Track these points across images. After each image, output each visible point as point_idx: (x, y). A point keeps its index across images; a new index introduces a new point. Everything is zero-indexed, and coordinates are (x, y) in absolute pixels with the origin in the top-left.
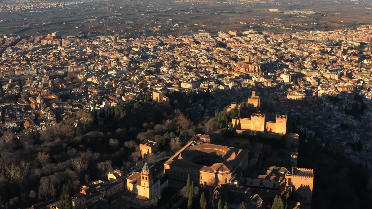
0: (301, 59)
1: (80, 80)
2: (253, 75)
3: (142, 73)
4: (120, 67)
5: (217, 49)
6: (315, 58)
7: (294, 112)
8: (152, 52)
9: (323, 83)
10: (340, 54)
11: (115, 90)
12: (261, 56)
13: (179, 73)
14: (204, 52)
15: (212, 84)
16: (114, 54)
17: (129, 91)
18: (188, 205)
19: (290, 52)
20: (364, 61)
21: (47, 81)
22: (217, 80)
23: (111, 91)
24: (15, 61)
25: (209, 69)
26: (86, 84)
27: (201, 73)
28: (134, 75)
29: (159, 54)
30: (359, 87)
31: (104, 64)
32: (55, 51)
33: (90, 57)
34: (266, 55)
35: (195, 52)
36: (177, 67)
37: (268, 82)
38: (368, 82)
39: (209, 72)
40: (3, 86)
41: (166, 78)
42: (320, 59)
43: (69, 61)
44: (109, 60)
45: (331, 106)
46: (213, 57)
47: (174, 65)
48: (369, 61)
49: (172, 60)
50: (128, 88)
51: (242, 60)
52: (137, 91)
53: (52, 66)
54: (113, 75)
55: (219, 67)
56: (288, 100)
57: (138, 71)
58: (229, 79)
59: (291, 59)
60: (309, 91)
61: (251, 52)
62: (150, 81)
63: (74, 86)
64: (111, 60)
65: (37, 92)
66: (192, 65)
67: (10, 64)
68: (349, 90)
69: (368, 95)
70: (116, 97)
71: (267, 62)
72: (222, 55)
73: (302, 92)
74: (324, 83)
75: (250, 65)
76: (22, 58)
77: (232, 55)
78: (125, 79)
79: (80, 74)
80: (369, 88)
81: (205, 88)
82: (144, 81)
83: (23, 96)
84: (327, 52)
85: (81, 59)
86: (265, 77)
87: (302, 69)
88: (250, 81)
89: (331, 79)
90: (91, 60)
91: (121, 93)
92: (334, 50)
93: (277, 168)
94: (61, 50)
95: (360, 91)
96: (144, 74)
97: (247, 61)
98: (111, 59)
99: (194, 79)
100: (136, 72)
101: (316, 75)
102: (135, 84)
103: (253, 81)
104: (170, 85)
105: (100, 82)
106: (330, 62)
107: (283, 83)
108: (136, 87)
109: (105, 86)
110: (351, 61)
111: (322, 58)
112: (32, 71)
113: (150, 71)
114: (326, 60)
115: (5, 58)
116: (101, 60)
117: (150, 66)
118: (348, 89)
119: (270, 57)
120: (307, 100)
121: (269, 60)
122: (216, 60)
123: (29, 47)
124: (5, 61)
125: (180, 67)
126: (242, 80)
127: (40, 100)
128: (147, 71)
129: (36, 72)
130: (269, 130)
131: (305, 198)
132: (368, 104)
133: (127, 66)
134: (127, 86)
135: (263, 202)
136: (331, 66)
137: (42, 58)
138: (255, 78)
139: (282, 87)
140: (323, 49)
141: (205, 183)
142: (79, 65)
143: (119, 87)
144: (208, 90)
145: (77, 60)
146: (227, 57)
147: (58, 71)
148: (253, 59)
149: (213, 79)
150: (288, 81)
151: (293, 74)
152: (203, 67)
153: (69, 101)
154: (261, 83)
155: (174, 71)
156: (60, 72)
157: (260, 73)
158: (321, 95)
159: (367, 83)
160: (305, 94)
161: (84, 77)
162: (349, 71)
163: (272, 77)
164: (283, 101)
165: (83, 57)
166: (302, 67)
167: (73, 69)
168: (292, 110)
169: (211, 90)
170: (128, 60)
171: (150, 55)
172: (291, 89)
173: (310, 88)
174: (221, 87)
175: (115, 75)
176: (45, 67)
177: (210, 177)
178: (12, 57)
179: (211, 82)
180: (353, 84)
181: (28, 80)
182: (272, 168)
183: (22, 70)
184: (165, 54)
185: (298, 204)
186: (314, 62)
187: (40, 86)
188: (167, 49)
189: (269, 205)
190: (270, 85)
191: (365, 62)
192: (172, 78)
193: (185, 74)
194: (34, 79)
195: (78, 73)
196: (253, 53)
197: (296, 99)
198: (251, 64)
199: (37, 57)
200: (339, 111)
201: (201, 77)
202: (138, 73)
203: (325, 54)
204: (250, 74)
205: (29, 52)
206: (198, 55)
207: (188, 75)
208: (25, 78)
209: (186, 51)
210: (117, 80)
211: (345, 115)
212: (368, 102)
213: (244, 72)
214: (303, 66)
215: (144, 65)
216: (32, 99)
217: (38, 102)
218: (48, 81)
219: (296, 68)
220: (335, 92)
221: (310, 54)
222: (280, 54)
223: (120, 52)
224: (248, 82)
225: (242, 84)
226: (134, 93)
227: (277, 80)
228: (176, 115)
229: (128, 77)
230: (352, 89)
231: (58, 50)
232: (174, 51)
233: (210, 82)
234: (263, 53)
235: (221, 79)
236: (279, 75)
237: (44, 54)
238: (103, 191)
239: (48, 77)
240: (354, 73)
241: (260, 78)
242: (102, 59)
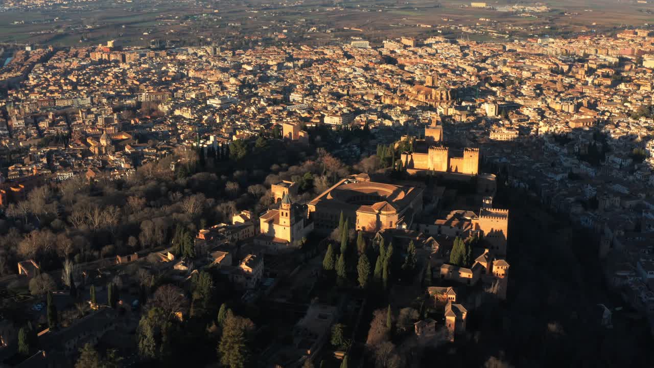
0: (517, 82)
1: (163, 113)
2: (438, 105)
3: (262, 102)
4: (225, 93)
5: (381, 66)
6: (540, 80)
7: (498, 158)
8: (276, 72)
9: (549, 118)
10: (582, 75)
11: (221, 128)
12: (453, 77)
13: (320, 103)
14: (360, 71)
15: (373, 119)
16: (213, 75)
17: (242, 128)
18: (341, 248)
19: (500, 72)
20: (620, 85)
21: (110, 115)
22: (381, 112)
23: (214, 128)
24: (52, 85)
25: (368, 97)
26: (174, 119)
27: (356, 102)
28: (249, 105)
29: (286, 75)
30: (602, 121)
31: (200, 89)
32: (116, 70)
33: (174, 79)
34: (462, 76)
35: (345, 72)
36: (317, 93)
37: (461, 115)
38: (617, 113)
39: (369, 101)
40: (41, 123)
41: (299, 110)
42: (549, 83)
43: (142, 85)
44: (206, 83)
45: (557, 148)
46: (375, 79)
47: (312, 91)
48: (628, 86)
49: (309, 84)
50: (241, 125)
51: (422, 83)
52: (256, 129)
53: (114, 93)
54: (214, 105)
55: (384, 93)
56: (491, 140)
57: (255, 100)
58: (400, 111)
59: (501, 82)
60: (525, 128)
61: (437, 71)
62: (276, 114)
63: (154, 122)
64: (210, 84)
65: (98, 130)
66: (340, 91)
67: (45, 91)
68: (587, 125)
69: (614, 132)
70: (222, 137)
71: (461, 87)
72: (390, 76)
73: (514, 129)
74: (551, 117)
75: (433, 90)
76: (62, 81)
77: (406, 77)
78: (235, 112)
79: (163, 104)
80: (618, 123)
81: (362, 123)
82: (266, 114)
83: (76, 136)
84: (562, 72)
85: (160, 83)
86: (456, 108)
87: (516, 97)
88: (434, 113)
89: (562, 111)
90: (177, 83)
91: (230, 132)
92: (574, 69)
93: (461, 212)
94: (126, 68)
95: (602, 127)
96: (265, 104)
97: (430, 84)
98: (209, 82)
99: (345, 111)
100: (252, 101)
101: (539, 106)
102: (251, 119)
103: (439, 114)
104: (307, 120)
105: (196, 116)
106: (564, 87)
107: (485, 117)
108: (254, 123)
109: (204, 122)
110: (599, 85)
111: (551, 81)
112: (83, 101)
113: (273, 99)
114: (557, 83)
115: (35, 81)
116: (193, 83)
117: (273, 91)
118: (585, 124)
119: (467, 80)
120: (521, 141)
121: (465, 83)
122: (379, 84)
123: (71, 64)
124: (35, 86)
125: (322, 93)
126: (420, 112)
127: (106, 141)
128: (268, 99)
129: (89, 102)
130: (453, 170)
131: (498, 248)
132: (612, 145)
133: (236, 92)
134: (239, 121)
135: (439, 247)
136: (566, 92)
137: (95, 81)
138: (441, 110)
139: (483, 122)
140: (555, 68)
141: (364, 228)
142: (159, 91)
143: (227, 123)
144: (366, 127)
145: (154, 84)
146: (398, 79)
147: (125, 101)
148: (440, 81)
149: (376, 110)
150: (494, 115)
151: (503, 103)
152: (358, 94)
153: (151, 142)
154: (451, 116)
155: (312, 100)
156: (129, 102)
157: (449, 102)
158: (542, 133)
159: (616, 115)
160: (518, 132)
161: (169, 109)
162: (593, 100)
163: (468, 108)
164: (482, 142)
165: (163, 79)
166: (517, 93)
167: (150, 98)
168: (496, 155)
169: (371, 127)
170: (237, 83)
171: (271, 76)
172: (497, 125)
173: (527, 124)
174: (388, 123)
175: (219, 106)
176: (104, 95)
177: (370, 220)
178: (46, 80)
179: (372, 115)
180: (593, 117)
181: (79, 113)
182: (454, 212)
183: (68, 98)
184: (296, 74)
185: (487, 251)
186: (538, 87)
187: (100, 121)
188: (299, 67)
189: (447, 251)
190: (464, 119)
191: (622, 86)
192: (310, 110)
193: (331, 104)
194: (89, 112)
195: (158, 102)
196: (441, 72)
197: (503, 140)
198: (436, 88)
199: (88, 79)
200: (568, 155)
201: (355, 108)
202: (254, 103)
203: (558, 74)
204: (434, 104)
205: (74, 72)
206: (351, 76)
207: (335, 104)
208: (74, 111)
209: (331, 70)
210: (222, 113)
211: (576, 161)
212: (613, 143)
213: (425, 101)
214: (520, 93)
215: (264, 90)
216: (92, 140)
217: (102, 144)
218: (112, 114)
219: (508, 95)
220: (565, 129)
221: (534, 74)
222: (484, 75)
223: (224, 72)
224: (429, 115)
225: (420, 118)
226: (252, 131)
227: (475, 112)
228: (320, 155)
229: (239, 109)
230: (591, 123)
231: (121, 69)
232: (311, 70)
233: (370, 116)
234: (457, 72)
235: (387, 111)
236: (480, 105)
237: (98, 75)
238: (228, 235)
239: (111, 108)
240: (601, 103)
241: (449, 109)
242: (195, 82)
